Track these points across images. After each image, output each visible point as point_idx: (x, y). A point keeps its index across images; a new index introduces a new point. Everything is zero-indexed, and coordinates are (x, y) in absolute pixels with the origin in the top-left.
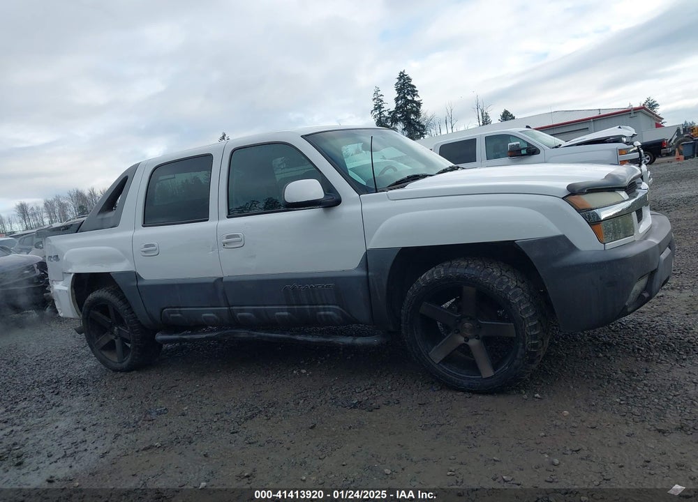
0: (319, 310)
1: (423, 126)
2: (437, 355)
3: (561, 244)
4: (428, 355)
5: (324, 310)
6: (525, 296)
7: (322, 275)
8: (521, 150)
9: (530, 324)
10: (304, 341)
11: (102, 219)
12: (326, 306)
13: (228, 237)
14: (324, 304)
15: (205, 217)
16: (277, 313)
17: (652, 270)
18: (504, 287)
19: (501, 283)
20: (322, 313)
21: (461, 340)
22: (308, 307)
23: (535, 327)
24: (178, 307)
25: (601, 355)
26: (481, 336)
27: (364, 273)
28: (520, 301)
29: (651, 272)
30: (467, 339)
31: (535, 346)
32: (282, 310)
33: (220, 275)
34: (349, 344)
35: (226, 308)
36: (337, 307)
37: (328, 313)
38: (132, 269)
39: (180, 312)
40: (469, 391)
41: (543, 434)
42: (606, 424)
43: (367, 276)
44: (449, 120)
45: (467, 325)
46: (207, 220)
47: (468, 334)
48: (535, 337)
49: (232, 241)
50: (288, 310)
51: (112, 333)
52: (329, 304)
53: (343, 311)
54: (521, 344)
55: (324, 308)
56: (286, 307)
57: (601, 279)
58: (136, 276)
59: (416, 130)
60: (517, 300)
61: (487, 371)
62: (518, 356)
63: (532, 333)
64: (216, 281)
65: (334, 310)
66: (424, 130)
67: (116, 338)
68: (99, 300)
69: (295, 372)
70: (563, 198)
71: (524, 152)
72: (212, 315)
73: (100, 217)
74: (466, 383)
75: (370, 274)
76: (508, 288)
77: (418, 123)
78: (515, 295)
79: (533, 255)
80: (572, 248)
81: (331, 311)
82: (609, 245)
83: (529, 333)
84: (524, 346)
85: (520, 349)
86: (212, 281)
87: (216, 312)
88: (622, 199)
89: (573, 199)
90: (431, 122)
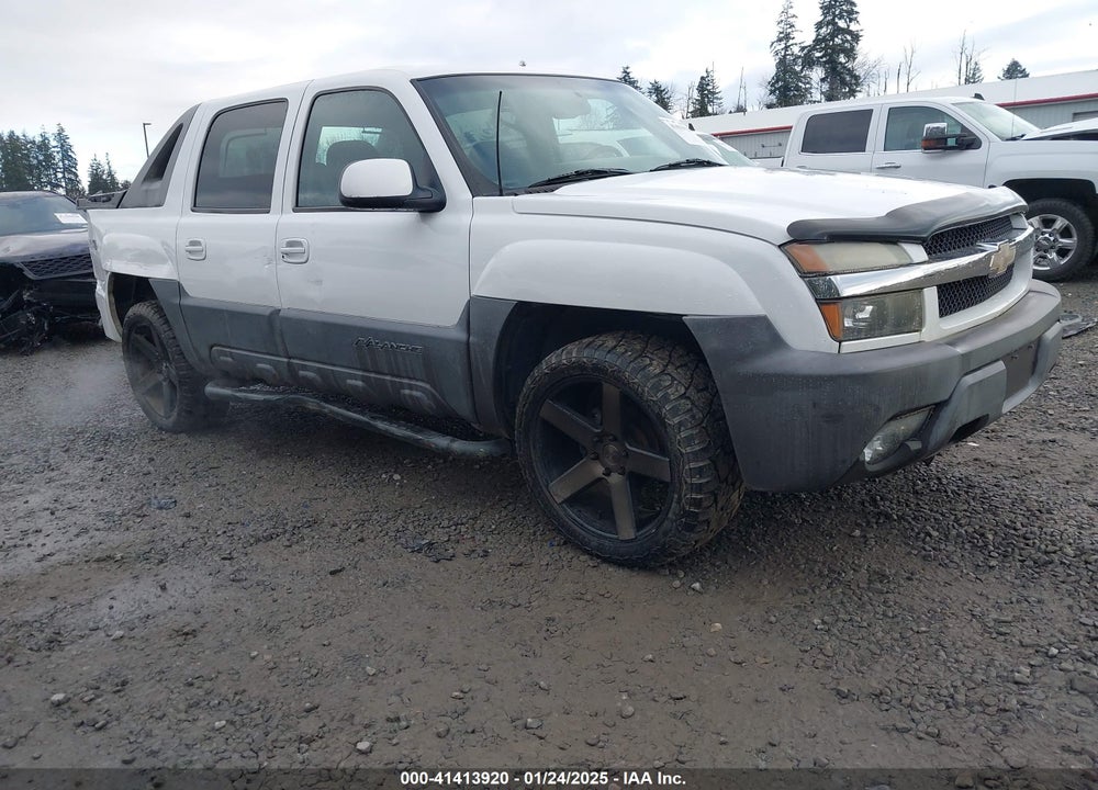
0: (402, 386)
1: (856, 78)
2: (560, 490)
3: (757, 332)
4: (547, 486)
5: (411, 387)
6: (693, 417)
7: (406, 329)
8: (946, 139)
9: (692, 465)
10: (386, 431)
11: (147, 191)
12: (413, 382)
13: (290, 244)
14: (410, 378)
15: (264, 207)
16: (349, 381)
17: (937, 401)
18: (660, 395)
19: (656, 388)
20: (407, 392)
21: (599, 470)
22: (388, 378)
23: (700, 471)
24: (229, 347)
25: (857, 533)
26: (627, 471)
27: (462, 336)
28: (680, 424)
29: (936, 404)
30: (608, 473)
31: (697, 503)
32: (355, 377)
33: (277, 305)
34: (443, 449)
35: (286, 360)
36: (428, 386)
37: (414, 393)
38: (175, 277)
39: (231, 355)
40: (598, 557)
41: (650, 657)
42: (763, 661)
43: (468, 343)
44: (906, 70)
45: (612, 448)
46: (268, 212)
47: (611, 464)
48: (699, 488)
49: (293, 251)
50: (364, 379)
51: (160, 372)
52: (417, 380)
53: (437, 394)
54: (676, 496)
55: (410, 384)
56: (360, 373)
57: (814, 405)
58: (178, 288)
59: (844, 83)
60: (676, 420)
61: (627, 531)
62: (670, 515)
63: (695, 481)
64: (272, 314)
65: (423, 390)
66: (857, 84)
67: (165, 380)
68: (140, 318)
69: (384, 476)
70: (780, 246)
71: (951, 142)
72: (268, 367)
73: (145, 187)
74: (595, 542)
75: (471, 338)
76: (666, 398)
77: (851, 72)
78: (675, 411)
79: (708, 344)
80: (776, 341)
81: (417, 391)
82: (849, 346)
83: (688, 480)
84: (680, 499)
85: (674, 505)
86: (267, 313)
87: (275, 365)
88: (908, 261)
89: (796, 249)
90: (874, 71)
